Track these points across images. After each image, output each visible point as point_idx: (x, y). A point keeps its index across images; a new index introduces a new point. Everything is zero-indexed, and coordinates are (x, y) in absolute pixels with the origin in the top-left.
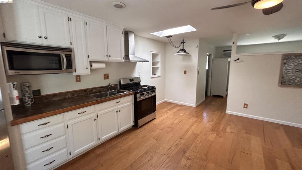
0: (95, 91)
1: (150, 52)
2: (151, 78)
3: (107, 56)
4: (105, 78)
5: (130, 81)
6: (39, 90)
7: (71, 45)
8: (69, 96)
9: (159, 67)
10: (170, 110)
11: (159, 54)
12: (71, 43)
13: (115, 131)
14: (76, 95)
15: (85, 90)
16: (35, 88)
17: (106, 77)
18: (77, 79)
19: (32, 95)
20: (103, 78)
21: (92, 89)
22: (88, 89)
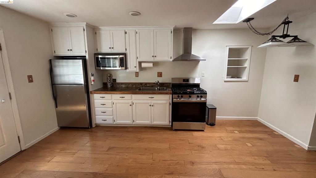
0: (149, 85)
1: (226, 46)
2: (225, 81)
3: (153, 56)
4: (158, 76)
5: (183, 82)
6: (115, 79)
7: (126, 50)
8: (130, 86)
9: (246, 67)
10: (240, 132)
11: (249, 48)
12: (126, 49)
13: (149, 121)
14: (134, 86)
15: (141, 84)
16: (114, 78)
17: (160, 75)
18: (136, 74)
19: (112, 82)
20: (157, 76)
21: (146, 84)
22: (143, 83)
